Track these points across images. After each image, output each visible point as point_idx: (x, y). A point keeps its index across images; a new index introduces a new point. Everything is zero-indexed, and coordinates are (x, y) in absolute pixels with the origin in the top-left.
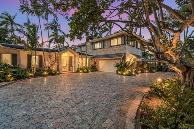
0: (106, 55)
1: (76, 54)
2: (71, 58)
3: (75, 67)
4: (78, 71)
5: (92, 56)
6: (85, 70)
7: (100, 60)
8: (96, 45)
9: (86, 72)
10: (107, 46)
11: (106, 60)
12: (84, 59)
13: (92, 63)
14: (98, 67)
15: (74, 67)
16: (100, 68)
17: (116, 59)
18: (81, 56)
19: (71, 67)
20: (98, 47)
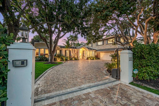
0: (105, 49)
1: (87, 49)
2: (83, 51)
4: (88, 59)
5: (96, 50)
6: (92, 58)
7: (101, 52)
8: (98, 43)
9: (92, 60)
10: (105, 43)
11: (105, 52)
12: (91, 52)
13: (96, 54)
14: (100, 57)
15: (85, 57)
17: (111, 52)
18: (89, 50)
19: (84, 57)
20: (100, 44)
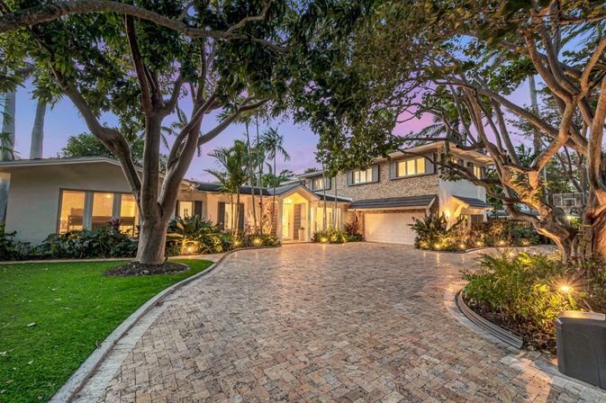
0: (387, 200)
1: (314, 198)
2: (298, 208)
3: (309, 228)
4: (316, 239)
5: (348, 201)
6: (334, 238)
7: (369, 212)
8: (357, 174)
9: (335, 243)
10: (387, 177)
11: (385, 212)
12: (329, 210)
13: (348, 220)
14: (364, 230)
15: (306, 230)
16: (370, 233)
17: (413, 211)
18: (322, 202)
19: (300, 231)
20: (363, 180)
